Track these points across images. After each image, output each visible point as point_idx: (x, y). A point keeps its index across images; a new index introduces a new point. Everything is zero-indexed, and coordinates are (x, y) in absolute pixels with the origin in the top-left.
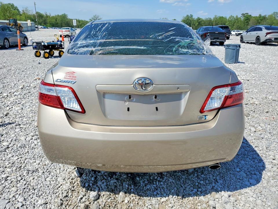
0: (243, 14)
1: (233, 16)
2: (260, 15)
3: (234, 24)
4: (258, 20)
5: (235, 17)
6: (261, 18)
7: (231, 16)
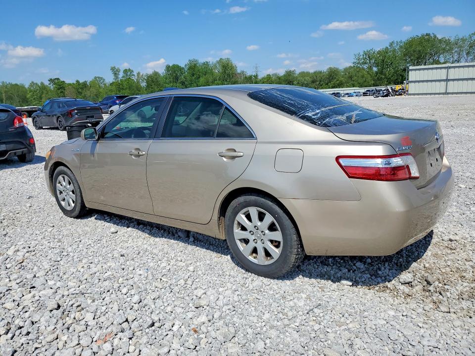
0: (51, 79)
1: (35, 82)
2: (78, 81)
3: (41, 95)
4: (77, 89)
5: (40, 85)
6: (81, 86)
7: (33, 82)
